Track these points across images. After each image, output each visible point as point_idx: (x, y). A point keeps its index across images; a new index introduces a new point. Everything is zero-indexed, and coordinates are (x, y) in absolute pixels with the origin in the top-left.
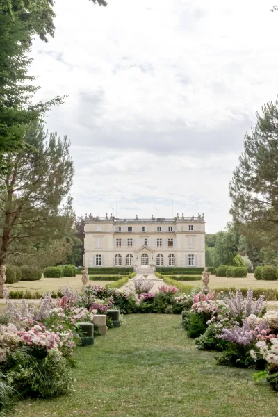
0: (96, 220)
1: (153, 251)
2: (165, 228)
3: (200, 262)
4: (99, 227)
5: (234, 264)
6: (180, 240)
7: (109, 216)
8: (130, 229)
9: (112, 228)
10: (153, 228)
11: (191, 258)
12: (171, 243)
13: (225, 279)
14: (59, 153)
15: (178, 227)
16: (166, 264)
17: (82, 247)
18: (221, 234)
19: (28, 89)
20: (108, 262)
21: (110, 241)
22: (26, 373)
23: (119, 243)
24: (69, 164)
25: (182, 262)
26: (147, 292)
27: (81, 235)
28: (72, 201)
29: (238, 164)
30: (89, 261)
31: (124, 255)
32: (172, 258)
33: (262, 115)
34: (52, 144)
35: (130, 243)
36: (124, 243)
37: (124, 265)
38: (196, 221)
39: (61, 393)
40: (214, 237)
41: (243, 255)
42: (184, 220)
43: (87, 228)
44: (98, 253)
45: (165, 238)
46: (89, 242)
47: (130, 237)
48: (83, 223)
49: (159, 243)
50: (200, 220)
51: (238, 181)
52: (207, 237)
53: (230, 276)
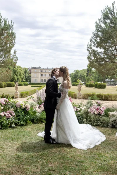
0: (35, 68)
4: (36, 70)
5: (77, 82)
7: (39, 67)
8: (45, 71)
9: (41, 71)
20: (38, 81)
21: (39, 75)
23: (42, 75)
28: (16, 53)
31: (43, 79)
34: (5, 24)
35: (45, 76)
36: (44, 75)
41: (80, 79)
44: (36, 79)
46: (33, 75)
47: (45, 73)
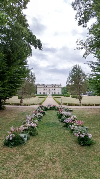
0: (40, 85)
1: (51, 91)
2: (53, 86)
3: (61, 93)
4: (40, 87)
5: (67, 94)
6: (56, 89)
8: (46, 87)
9: (43, 87)
10: (51, 87)
11: (59, 93)
12: (55, 90)
13: (65, 97)
14: (33, 76)
15: (56, 86)
16: (54, 94)
17: (37, 90)
18: (65, 87)
19: (27, 66)
20: (42, 93)
21: (42, 89)
22: (31, 131)
23: (44, 90)
24: (35, 78)
25: (57, 93)
26: (50, 106)
27: (37, 88)
29: (68, 78)
30: (38, 93)
31: (45, 92)
32: (55, 92)
33: (73, 68)
34: (31, 74)
35: (46, 90)
37: (45, 94)
38: (60, 85)
39: (37, 134)
40: (63, 87)
42: (57, 85)
43: (38, 87)
44: (40, 92)
45: (53, 89)
46: (38, 89)
48: (37, 85)
49: (52, 89)
50: (61, 85)
51: (68, 81)
52: (62, 87)
53: (66, 96)
